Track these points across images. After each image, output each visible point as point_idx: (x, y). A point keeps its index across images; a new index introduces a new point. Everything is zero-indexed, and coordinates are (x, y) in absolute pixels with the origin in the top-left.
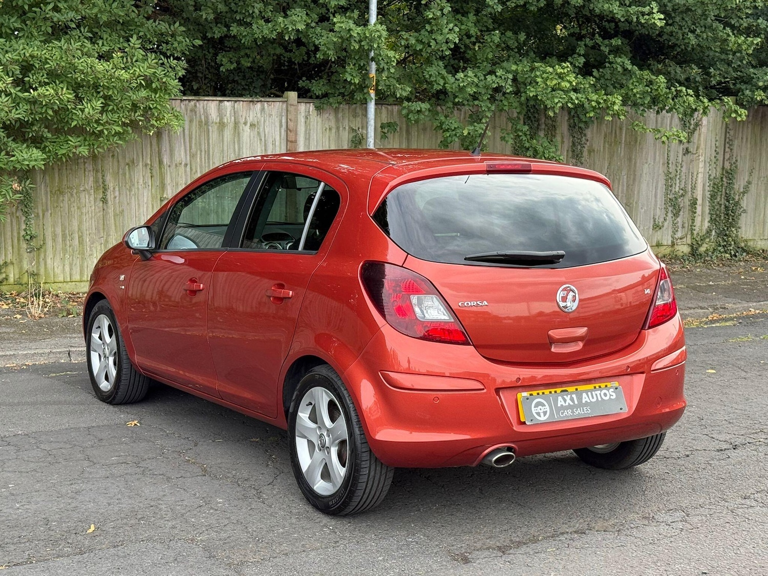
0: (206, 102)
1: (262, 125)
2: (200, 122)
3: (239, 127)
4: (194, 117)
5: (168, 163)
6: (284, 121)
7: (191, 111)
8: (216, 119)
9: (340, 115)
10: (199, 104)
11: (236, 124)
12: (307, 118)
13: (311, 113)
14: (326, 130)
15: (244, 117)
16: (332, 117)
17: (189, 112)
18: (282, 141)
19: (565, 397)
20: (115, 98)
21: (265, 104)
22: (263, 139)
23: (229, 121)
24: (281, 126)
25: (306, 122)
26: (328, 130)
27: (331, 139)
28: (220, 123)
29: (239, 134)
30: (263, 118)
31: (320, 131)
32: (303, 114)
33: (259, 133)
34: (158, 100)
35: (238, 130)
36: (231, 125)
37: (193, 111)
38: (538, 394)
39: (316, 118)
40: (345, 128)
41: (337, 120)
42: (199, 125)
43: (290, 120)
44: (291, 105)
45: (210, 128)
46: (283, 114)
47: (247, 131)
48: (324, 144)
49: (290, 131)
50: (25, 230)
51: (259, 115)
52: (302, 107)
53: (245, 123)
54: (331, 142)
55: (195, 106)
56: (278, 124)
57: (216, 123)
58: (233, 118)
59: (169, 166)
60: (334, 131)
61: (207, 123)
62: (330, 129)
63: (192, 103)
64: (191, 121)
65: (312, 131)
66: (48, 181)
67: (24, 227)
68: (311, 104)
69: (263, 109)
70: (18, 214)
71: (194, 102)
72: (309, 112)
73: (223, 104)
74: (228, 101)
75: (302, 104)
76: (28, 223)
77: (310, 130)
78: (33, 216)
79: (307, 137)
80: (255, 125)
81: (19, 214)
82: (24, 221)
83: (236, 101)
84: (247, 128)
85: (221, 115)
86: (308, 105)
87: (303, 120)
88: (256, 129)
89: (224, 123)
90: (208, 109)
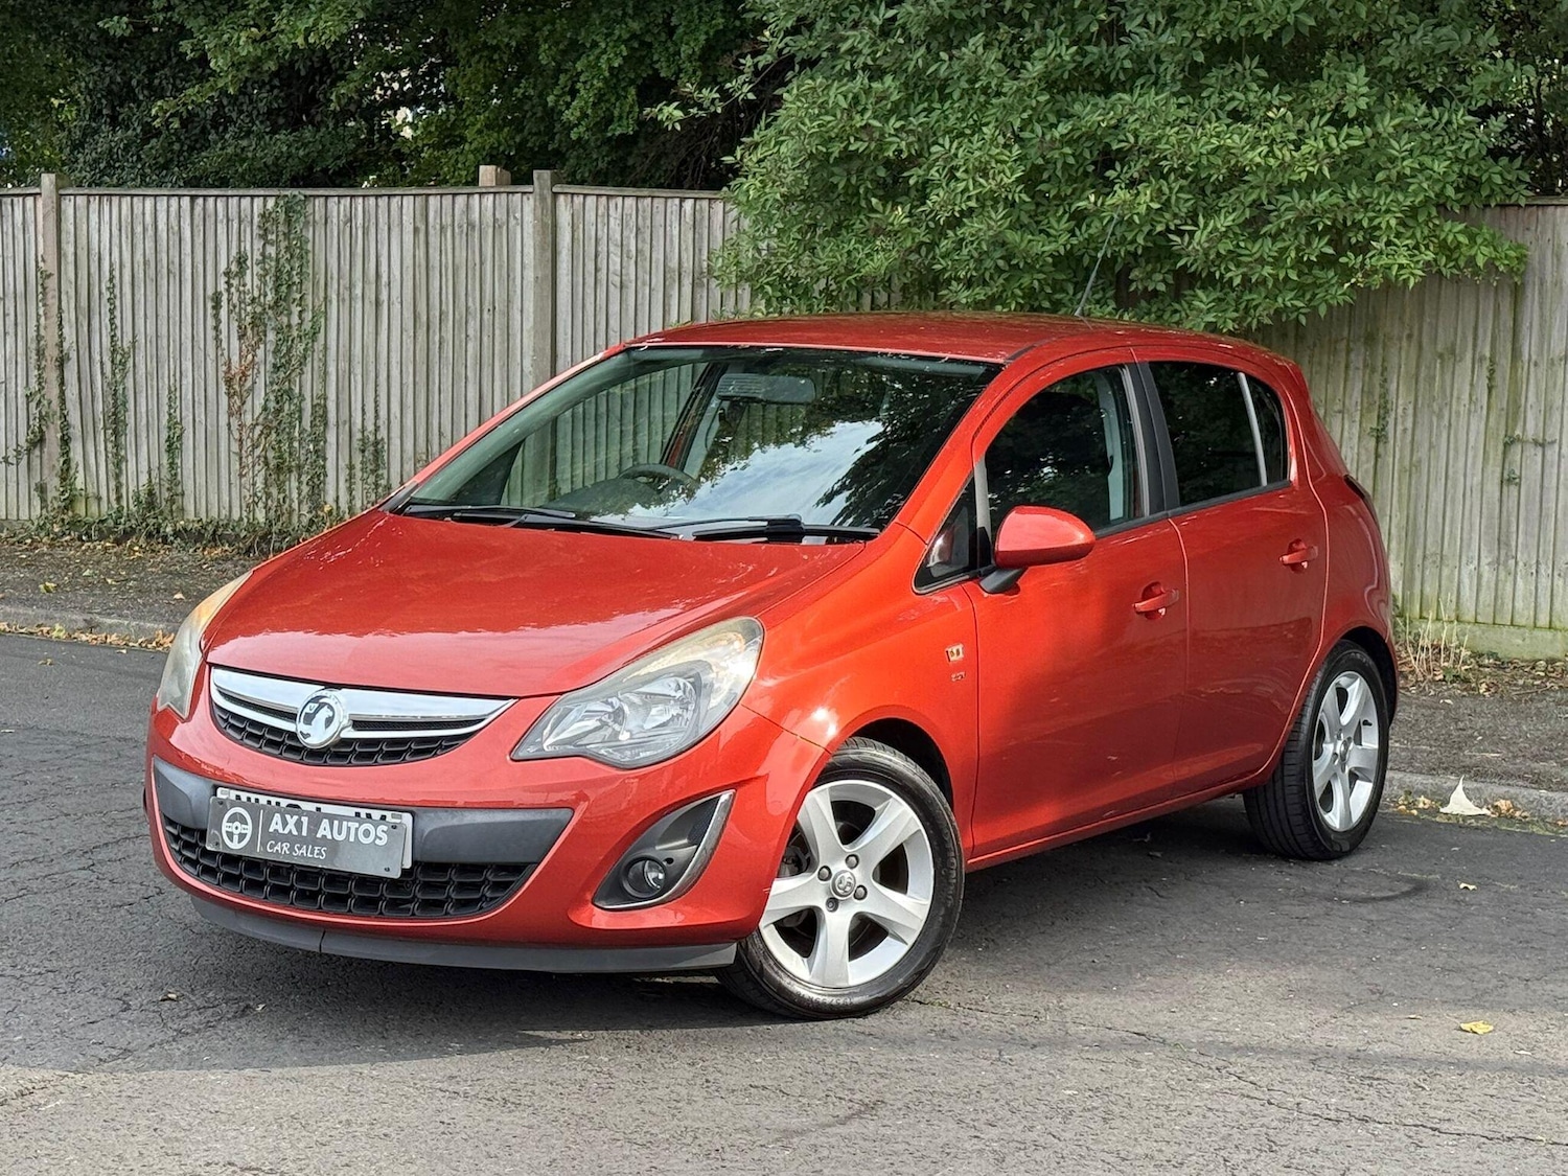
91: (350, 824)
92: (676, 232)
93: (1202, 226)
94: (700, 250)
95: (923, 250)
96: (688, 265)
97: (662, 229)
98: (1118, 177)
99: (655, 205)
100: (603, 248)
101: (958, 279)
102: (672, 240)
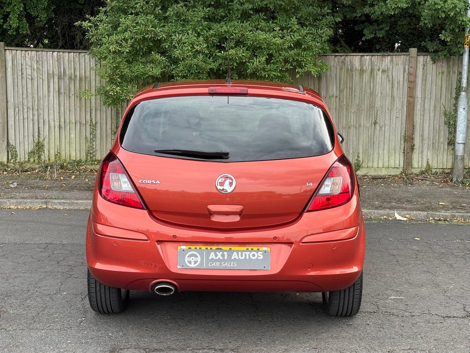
0: (352, 56)
1: (391, 71)
2: (348, 69)
3: (374, 72)
4: (344, 66)
5: (325, 96)
6: (407, 68)
7: (342, 62)
8: (358, 67)
9: (451, 63)
10: (348, 58)
11: (372, 70)
12: (425, 66)
13: (428, 62)
14: (439, 74)
15: (378, 66)
16: (445, 64)
17: (340, 63)
18: (405, 81)
19: (217, 253)
20: (275, 55)
21: (394, 56)
22: (391, 80)
23: (367, 69)
24: (404, 71)
25: (423, 68)
26: (441, 74)
27: (443, 80)
28: (361, 70)
29: (374, 77)
30: (391, 66)
31: (434, 74)
32: (422, 63)
33: (388, 76)
34: (305, 56)
35: (373, 74)
36: (369, 71)
37: (343, 62)
38: (196, 248)
39: (431, 66)
40: (455, 72)
41: (449, 67)
42: (347, 71)
43: (411, 67)
44: (412, 57)
45: (354, 73)
46: (407, 63)
47: (380, 75)
48: (437, 83)
49: (411, 75)
51: (389, 64)
52: (421, 59)
53: (379, 70)
54: (443, 82)
55: (345, 59)
56: (402, 70)
57: (358, 70)
58: (370, 67)
59: (325, 98)
60: (445, 74)
61: (352, 70)
62: (443, 73)
63: (343, 57)
64: (341, 69)
65: (428, 75)
68: (429, 56)
69: (392, 60)
71: (344, 56)
72: (426, 61)
73: (363, 58)
74: (367, 55)
75: (421, 56)
77: (427, 74)
79: (424, 78)
80: (385, 71)
83: (373, 56)
84: (380, 73)
85: (361, 65)
86: (426, 57)
87: (421, 67)
88: (386, 73)
89: (363, 70)
90: (353, 61)
92: (51, 62)
93: (256, 60)
94: (60, 68)
95: (167, 68)
96: (56, 72)
97: (46, 61)
98: (226, 46)
99: (43, 54)
100: (24, 67)
101: (178, 76)
102: (50, 65)
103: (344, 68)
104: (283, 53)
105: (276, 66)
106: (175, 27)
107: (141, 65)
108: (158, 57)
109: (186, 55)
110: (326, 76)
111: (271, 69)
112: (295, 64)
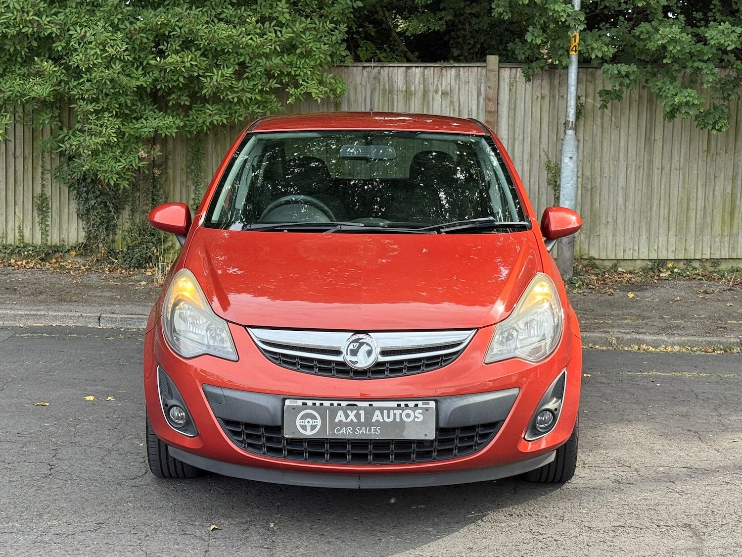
0: (391, 68)
1: (457, 94)
2: (384, 90)
3: (428, 96)
4: (377, 85)
6: (483, 89)
7: (375, 78)
8: (402, 87)
9: (556, 81)
10: (384, 71)
11: (425, 93)
12: (513, 85)
13: (518, 79)
14: (537, 99)
15: (435, 85)
16: (546, 83)
17: (371, 79)
18: (480, 111)
21: (461, 69)
22: (457, 109)
23: (417, 89)
24: (479, 94)
25: (510, 90)
26: (539, 99)
27: (544, 109)
28: (406, 91)
29: (428, 103)
30: (457, 86)
31: (528, 99)
32: (507, 81)
33: (452, 103)
35: (428, 99)
36: (420, 94)
37: (377, 78)
39: (524, 85)
40: (562, 96)
41: (552, 87)
42: (383, 93)
43: (489, 87)
44: (490, 71)
45: (395, 97)
46: (483, 81)
47: (438, 100)
48: (534, 115)
49: (489, 100)
50: (194, 199)
51: (453, 82)
52: (506, 73)
53: (436, 92)
54: (543, 113)
55: (379, 73)
56: (475, 93)
57: (402, 92)
58: (422, 86)
60: (547, 100)
61: (391, 91)
62: (543, 98)
63: (376, 70)
64: (373, 90)
65: (518, 101)
66: (219, 151)
67: (193, 196)
68: (519, 69)
69: (458, 76)
70: (188, 184)
71: (378, 68)
72: (515, 78)
73: (410, 71)
74: (416, 67)
75: (506, 69)
76: (197, 193)
77: (516, 99)
78: (203, 185)
79: (512, 107)
80: (447, 93)
81: (190, 183)
82: (194, 190)
83: (426, 67)
84: (438, 97)
85: (407, 83)
86: (514, 70)
87: (507, 88)
88: (449, 97)
89: (411, 92)
90: (393, 76)
91: (395, 411)
93: (216, 73)
98: (167, 49)
103: (378, 88)
104: (263, 61)
105: (252, 83)
106: (77, 15)
107: (18, 79)
108: (48, 66)
109: (92, 63)
110: (349, 102)
111: (245, 88)
112: (287, 80)
